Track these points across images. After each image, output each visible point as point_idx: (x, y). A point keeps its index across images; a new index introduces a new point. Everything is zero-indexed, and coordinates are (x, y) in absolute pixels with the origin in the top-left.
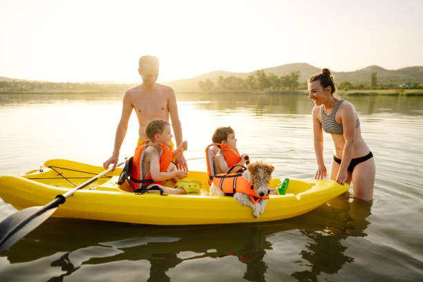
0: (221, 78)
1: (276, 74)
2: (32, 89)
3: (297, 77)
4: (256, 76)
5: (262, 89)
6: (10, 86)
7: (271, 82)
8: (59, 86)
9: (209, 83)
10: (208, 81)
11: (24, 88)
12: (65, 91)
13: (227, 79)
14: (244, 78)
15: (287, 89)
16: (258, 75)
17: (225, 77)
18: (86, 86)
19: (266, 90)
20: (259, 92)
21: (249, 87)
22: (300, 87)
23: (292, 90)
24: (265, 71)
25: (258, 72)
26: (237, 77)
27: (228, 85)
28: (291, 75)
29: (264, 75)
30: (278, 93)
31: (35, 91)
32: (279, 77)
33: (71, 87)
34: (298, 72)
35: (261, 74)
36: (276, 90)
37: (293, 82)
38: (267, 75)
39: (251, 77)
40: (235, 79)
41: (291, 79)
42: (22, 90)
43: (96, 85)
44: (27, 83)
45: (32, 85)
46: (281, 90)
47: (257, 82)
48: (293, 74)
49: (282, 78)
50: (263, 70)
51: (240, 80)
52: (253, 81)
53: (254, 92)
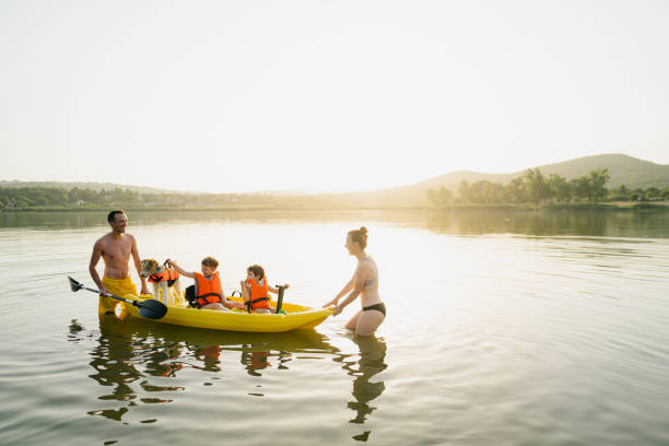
0: (465, 184)
1: (562, 176)
2: (184, 204)
3: (603, 180)
4: (525, 180)
5: (536, 201)
6: (155, 200)
7: (555, 189)
8: (219, 199)
9: (445, 193)
10: (443, 189)
11: (174, 201)
12: (226, 207)
13: (475, 185)
14: (506, 183)
15: (585, 201)
16: (530, 177)
17: (471, 181)
18: (257, 199)
19: (543, 203)
20: (532, 206)
21: (514, 198)
22: (609, 197)
23: (593, 203)
24: (542, 172)
25: (530, 174)
26: (493, 181)
27: (476, 195)
28: (590, 177)
29: (540, 177)
30: (568, 208)
31: (187, 207)
32: (568, 180)
33: (235, 200)
34: (606, 170)
35: (534, 177)
36: (563, 203)
37: (595, 188)
38: (547, 176)
39: (517, 182)
40: (490, 184)
41: (591, 183)
42: (171, 206)
43: (271, 197)
44: (179, 196)
45: (184, 198)
46: (572, 202)
47: (529, 190)
48: (595, 175)
49: (574, 181)
50: (538, 170)
51: (498, 187)
52: (520, 187)
53: (522, 205)
